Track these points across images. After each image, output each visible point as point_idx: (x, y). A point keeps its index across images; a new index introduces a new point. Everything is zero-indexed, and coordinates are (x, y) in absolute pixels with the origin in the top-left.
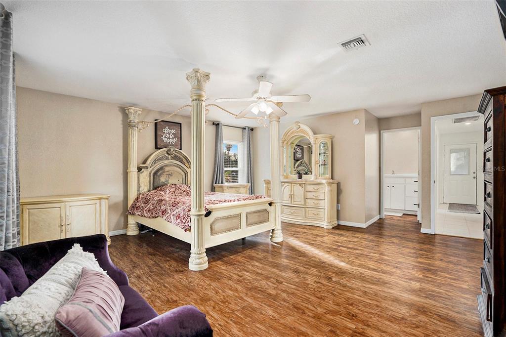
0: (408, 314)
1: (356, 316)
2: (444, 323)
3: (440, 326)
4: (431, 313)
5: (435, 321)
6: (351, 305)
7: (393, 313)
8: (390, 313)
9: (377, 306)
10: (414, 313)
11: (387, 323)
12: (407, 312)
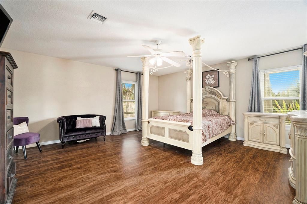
0: (59, 183)
1: (78, 169)
2: (38, 192)
3: (40, 189)
4: (47, 193)
5: (43, 190)
6: (86, 171)
7: (66, 179)
8: (67, 179)
9: (75, 177)
10: (56, 186)
11: (65, 175)
12: (60, 184)
